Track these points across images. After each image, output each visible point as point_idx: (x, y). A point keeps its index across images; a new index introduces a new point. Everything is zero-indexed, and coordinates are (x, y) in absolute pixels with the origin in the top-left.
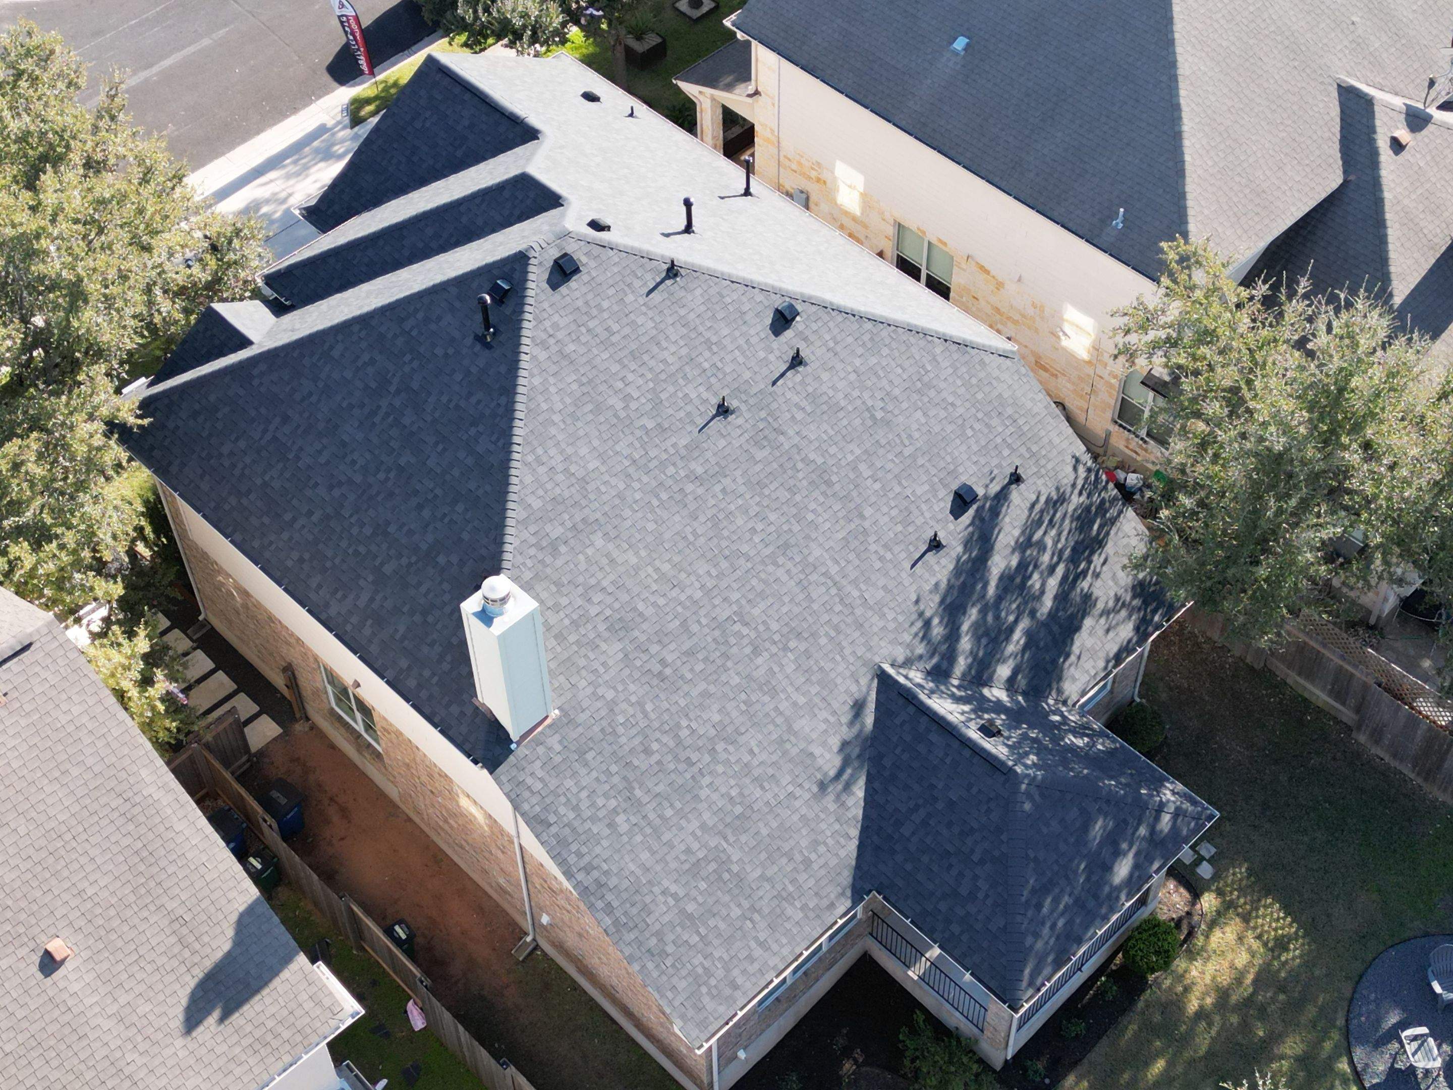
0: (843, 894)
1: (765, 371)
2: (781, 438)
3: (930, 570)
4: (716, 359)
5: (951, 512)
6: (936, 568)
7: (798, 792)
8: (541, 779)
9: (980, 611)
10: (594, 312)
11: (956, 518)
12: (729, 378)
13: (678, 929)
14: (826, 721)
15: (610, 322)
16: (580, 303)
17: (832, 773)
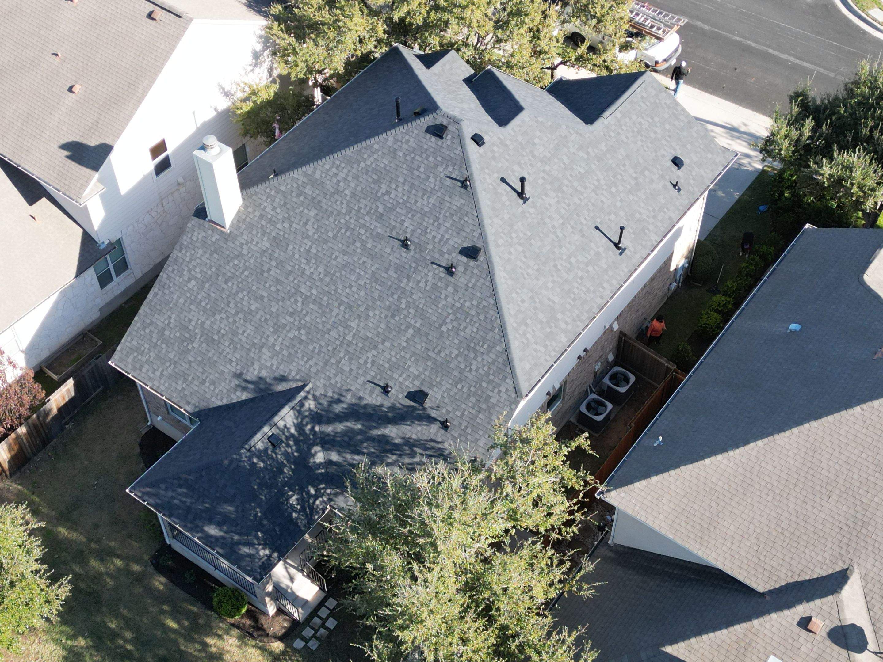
0: (196, 407)
1: (437, 255)
2: (405, 280)
3: (372, 392)
4: (431, 227)
5: (409, 393)
6: (374, 396)
7: (234, 364)
8: (198, 238)
9: (360, 430)
10: (424, 156)
11: (406, 397)
12: (423, 238)
13: (156, 331)
14: (272, 365)
15: (423, 166)
16: (425, 147)
17: (248, 378)
